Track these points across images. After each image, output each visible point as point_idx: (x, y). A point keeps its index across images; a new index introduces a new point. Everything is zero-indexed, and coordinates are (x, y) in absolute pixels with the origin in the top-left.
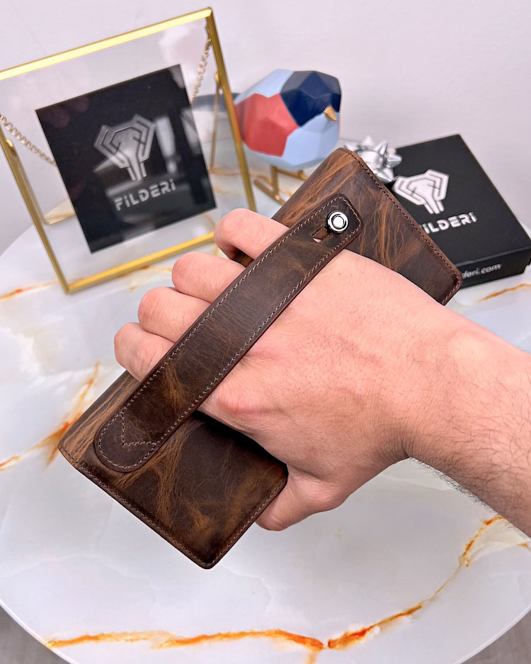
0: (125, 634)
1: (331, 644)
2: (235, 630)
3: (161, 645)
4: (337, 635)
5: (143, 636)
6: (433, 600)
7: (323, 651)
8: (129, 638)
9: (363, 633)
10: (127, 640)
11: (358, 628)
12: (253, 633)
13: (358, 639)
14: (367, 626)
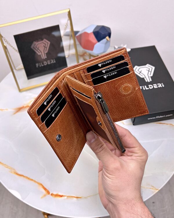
0: (5, 165)
1: (52, 194)
2: (31, 178)
3: (12, 172)
4: (55, 193)
5: (9, 168)
6: (85, 198)
7: (49, 195)
8: (6, 166)
9: (62, 196)
10: (5, 167)
11: (61, 194)
12: (35, 181)
13: (59, 197)
14: (64, 195)
